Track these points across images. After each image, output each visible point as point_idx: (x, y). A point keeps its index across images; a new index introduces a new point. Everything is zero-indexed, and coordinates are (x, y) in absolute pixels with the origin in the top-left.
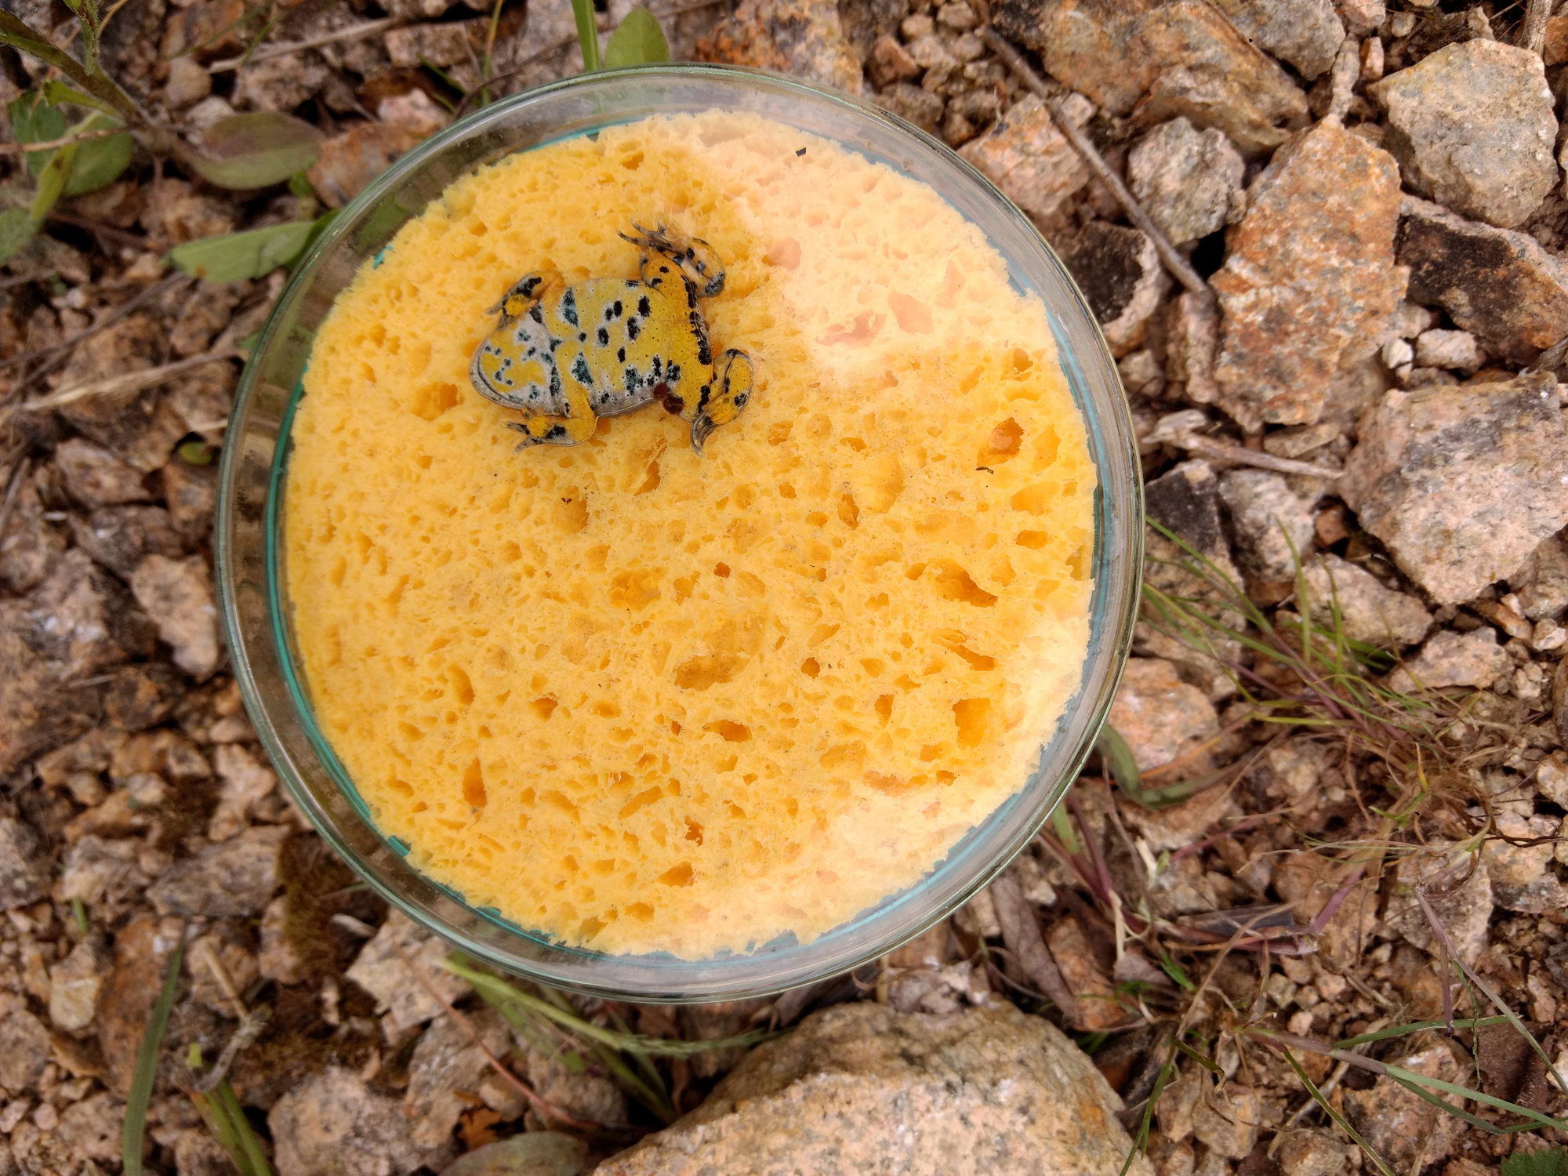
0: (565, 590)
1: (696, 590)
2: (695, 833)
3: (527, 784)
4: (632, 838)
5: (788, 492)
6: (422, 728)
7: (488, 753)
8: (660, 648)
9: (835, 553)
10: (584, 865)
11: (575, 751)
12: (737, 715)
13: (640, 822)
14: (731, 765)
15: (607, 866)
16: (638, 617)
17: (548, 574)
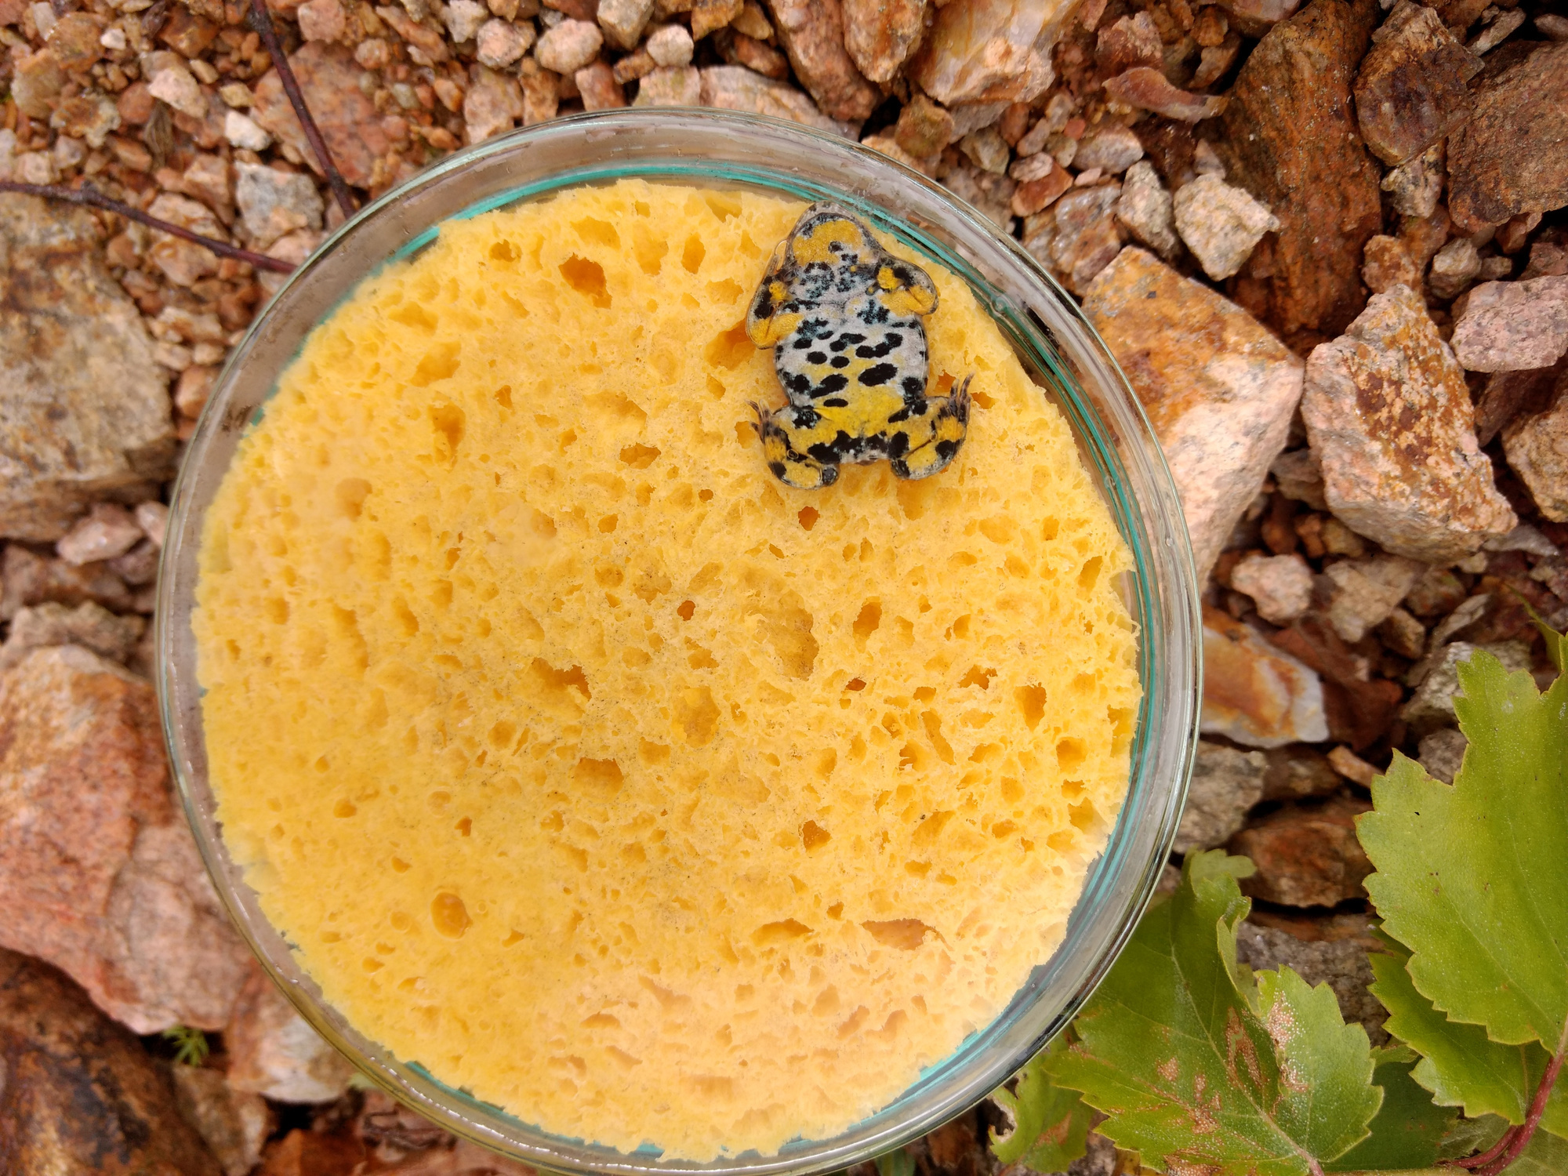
0: (685, 798)
1: (704, 644)
2: (981, 678)
3: (899, 870)
4: (979, 753)
5: (610, 524)
6: (823, 986)
7: (857, 912)
8: (765, 695)
9: (685, 477)
10: (1004, 814)
11: (870, 806)
12: (851, 611)
13: (962, 742)
14: (908, 626)
15: (1010, 789)
16: (726, 715)
17: (664, 813)
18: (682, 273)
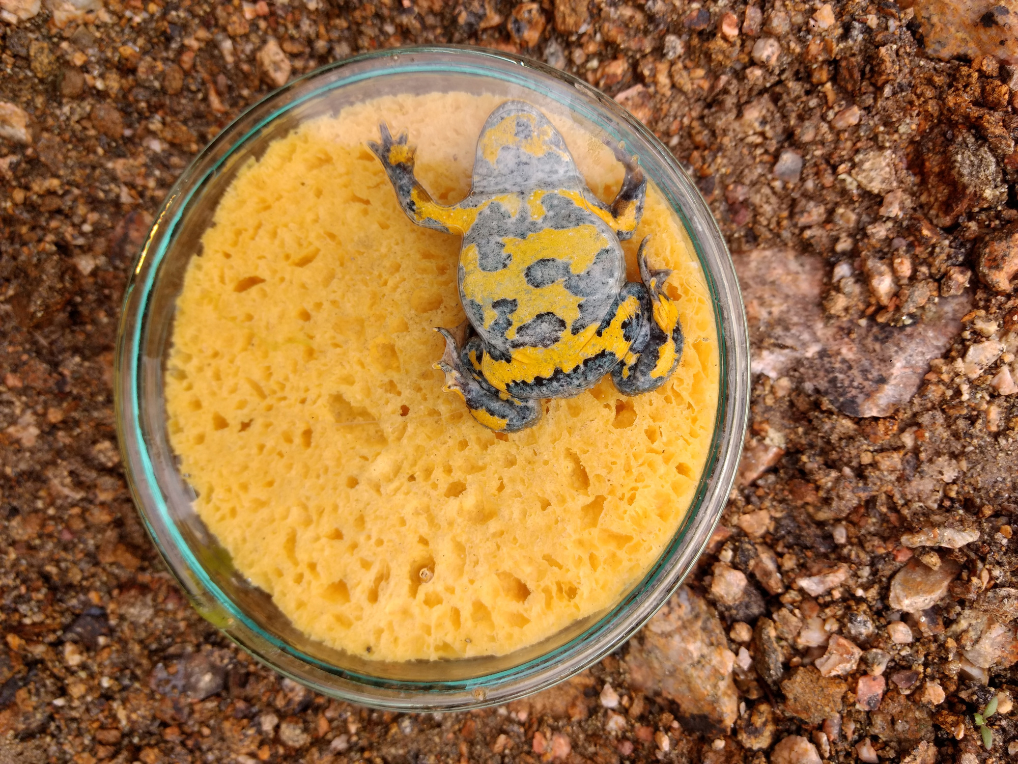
18: (459, 605)
